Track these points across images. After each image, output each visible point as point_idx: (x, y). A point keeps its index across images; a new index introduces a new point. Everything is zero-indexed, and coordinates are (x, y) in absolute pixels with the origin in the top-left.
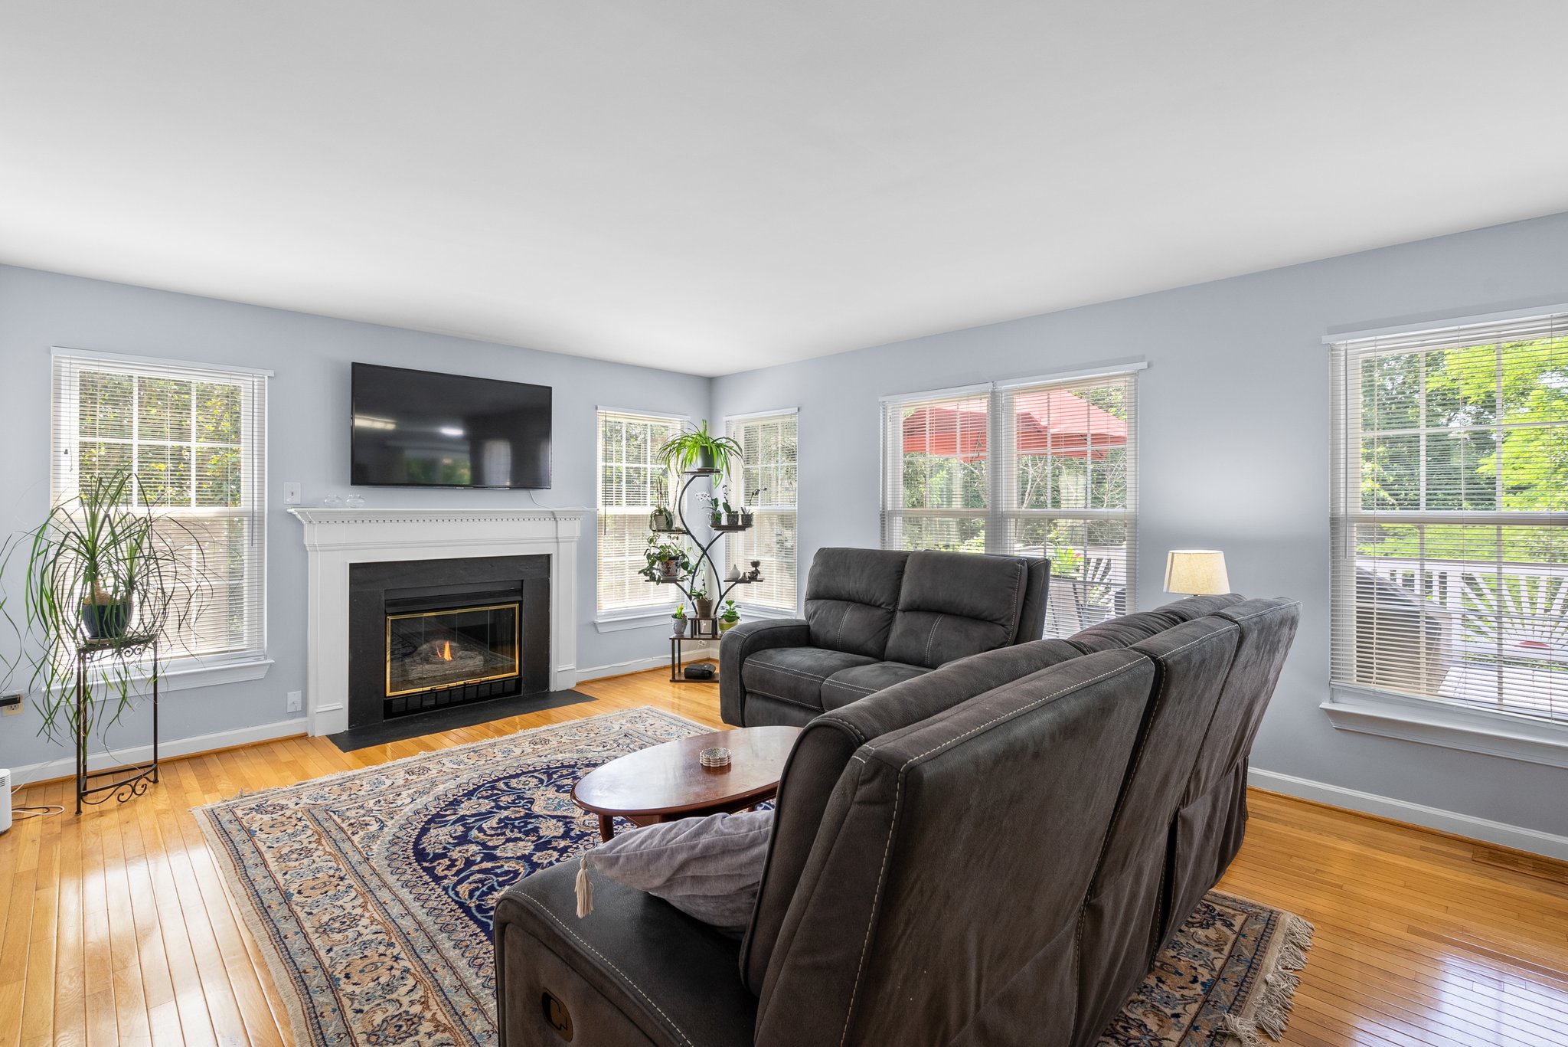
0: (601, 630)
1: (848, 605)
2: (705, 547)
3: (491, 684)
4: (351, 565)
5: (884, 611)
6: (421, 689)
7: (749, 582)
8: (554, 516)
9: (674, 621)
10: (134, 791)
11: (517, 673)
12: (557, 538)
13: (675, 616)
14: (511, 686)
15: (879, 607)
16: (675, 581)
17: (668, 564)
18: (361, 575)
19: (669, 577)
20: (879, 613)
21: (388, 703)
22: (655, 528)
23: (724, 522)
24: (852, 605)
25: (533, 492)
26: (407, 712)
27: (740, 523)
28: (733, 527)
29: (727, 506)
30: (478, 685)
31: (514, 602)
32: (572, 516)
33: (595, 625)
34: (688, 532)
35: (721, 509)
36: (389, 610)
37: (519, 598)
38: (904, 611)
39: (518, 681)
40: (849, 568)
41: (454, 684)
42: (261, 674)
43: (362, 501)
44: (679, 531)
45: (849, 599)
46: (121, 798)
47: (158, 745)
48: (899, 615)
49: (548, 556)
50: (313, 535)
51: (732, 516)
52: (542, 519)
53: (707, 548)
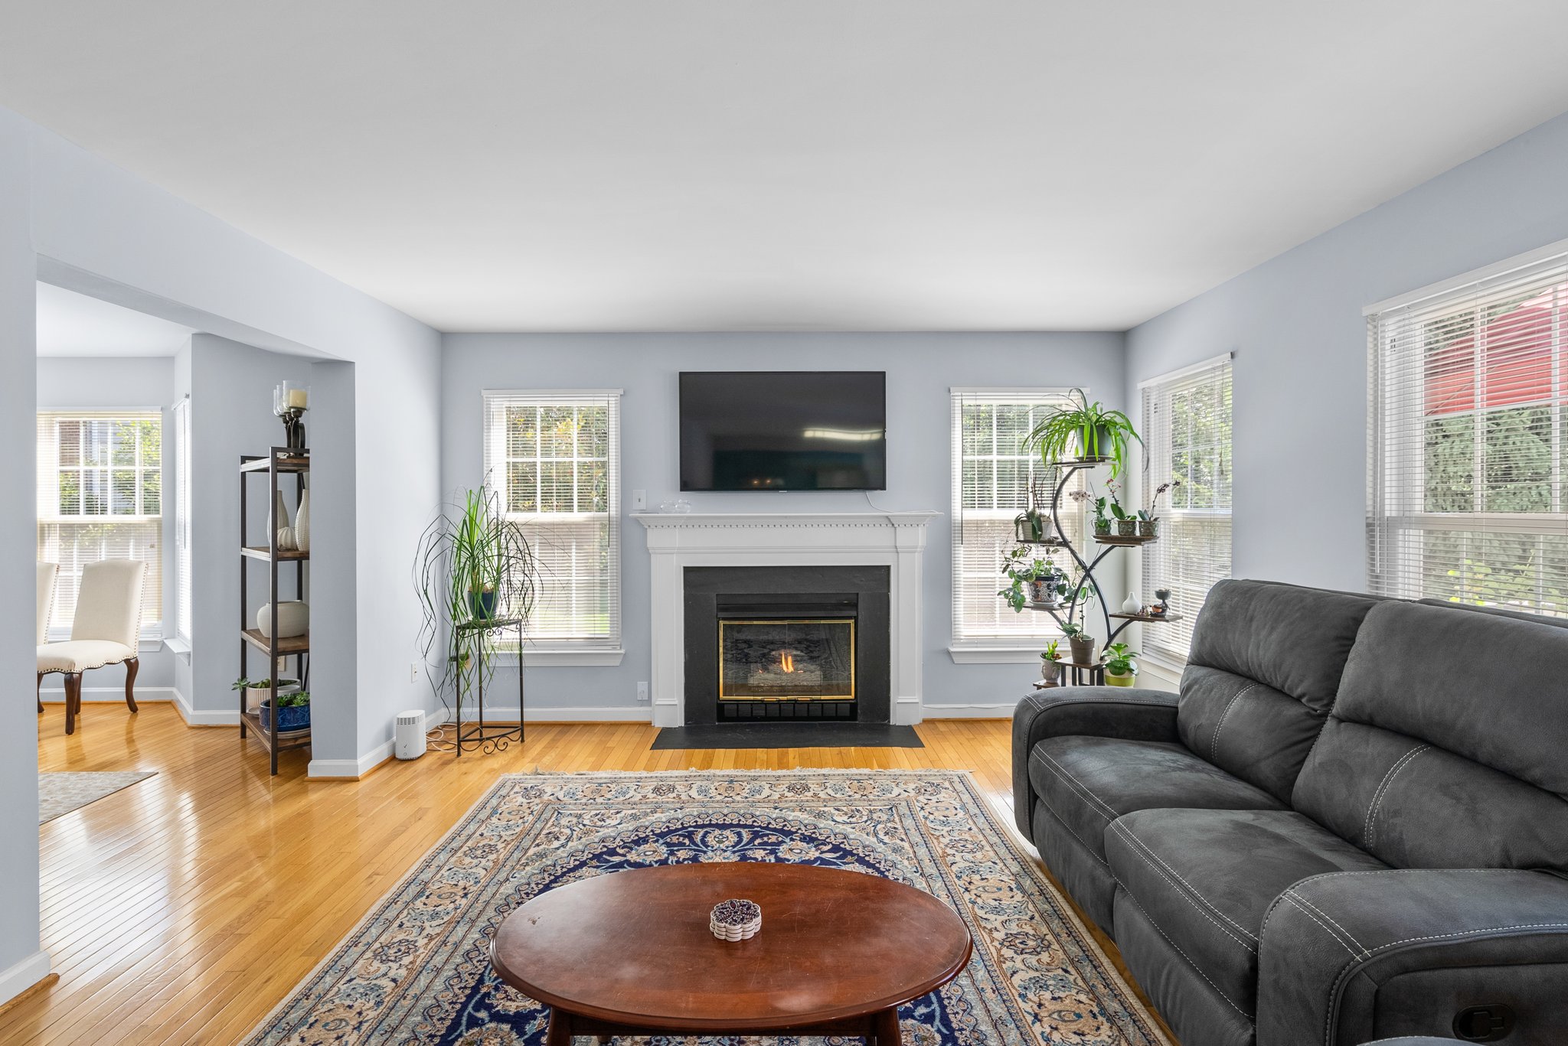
0: (957, 659)
1: (1242, 686)
2: (1088, 565)
3: (823, 703)
4: (685, 568)
5: (1303, 710)
6: (752, 698)
7: (1152, 621)
8: (889, 521)
9: (1042, 661)
10: (496, 745)
11: (852, 697)
12: (896, 547)
13: (1044, 656)
14: (845, 711)
15: (1298, 700)
16: (1050, 610)
17: (1036, 586)
18: (694, 577)
19: (1042, 604)
20: (1292, 711)
21: (721, 706)
22: (1021, 538)
23: (1114, 531)
24: (1252, 688)
25: (870, 494)
26: (738, 718)
27: (1138, 533)
28: (1128, 538)
29: (1117, 510)
30: (808, 704)
31: (849, 618)
32: (914, 522)
33: (949, 653)
34: (1065, 543)
35: (1108, 513)
36: (721, 615)
37: (854, 613)
38: (1340, 720)
39: (853, 706)
40: (1251, 620)
41: (785, 698)
42: (617, 662)
43: (689, 506)
44: (1051, 542)
45: (1246, 676)
46: (486, 750)
47: (524, 710)
48: (1330, 724)
49: (888, 567)
50: (655, 539)
51: (1127, 524)
52: (877, 525)
53: (1092, 567)
